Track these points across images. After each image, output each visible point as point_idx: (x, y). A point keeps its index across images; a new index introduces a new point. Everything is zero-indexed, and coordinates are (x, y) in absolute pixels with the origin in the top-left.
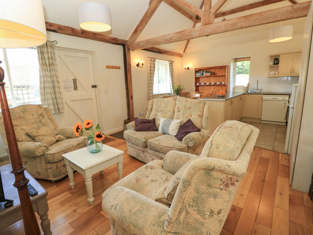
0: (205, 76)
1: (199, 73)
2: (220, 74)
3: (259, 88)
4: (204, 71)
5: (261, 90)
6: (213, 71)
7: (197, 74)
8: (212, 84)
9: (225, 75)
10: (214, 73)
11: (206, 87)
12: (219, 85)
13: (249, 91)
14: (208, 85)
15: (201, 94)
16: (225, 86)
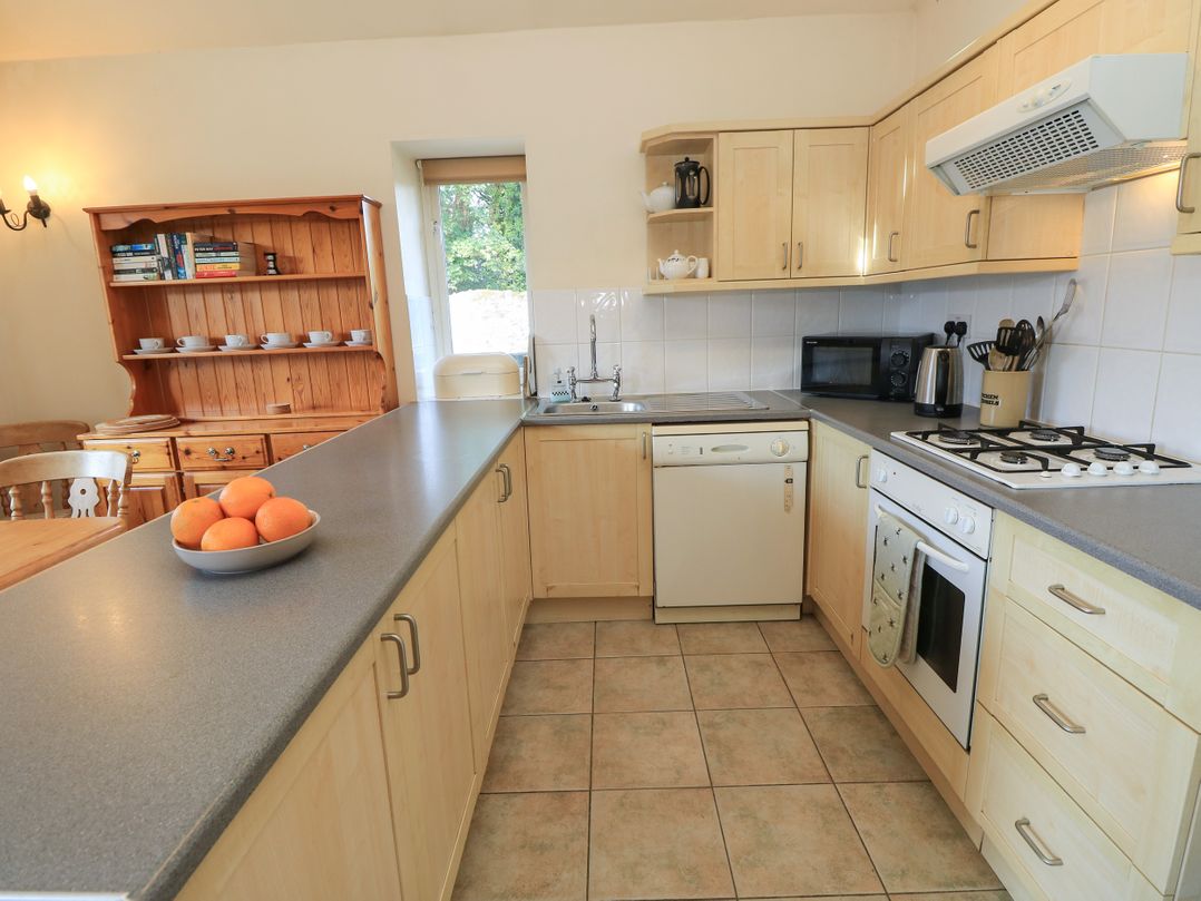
0: (198, 276)
1: (142, 253)
2: (328, 269)
3: (605, 369)
4: (183, 240)
5: (618, 381)
6: (264, 237)
7: (121, 263)
8: (268, 348)
9: (360, 274)
10: (274, 254)
11: (227, 371)
12: (326, 354)
13: (547, 395)
14: (239, 356)
15: (173, 439)
16: (373, 364)
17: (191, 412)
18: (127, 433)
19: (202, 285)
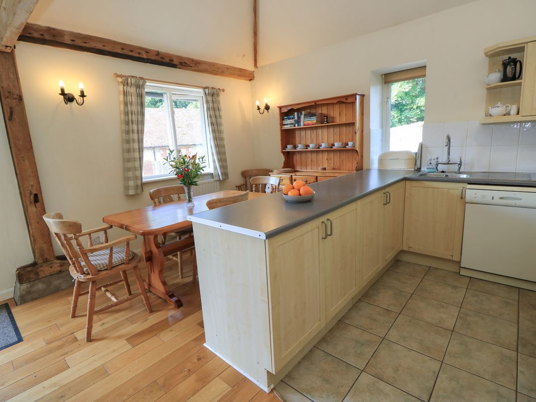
0: (304, 125)
1: (291, 119)
2: (343, 120)
4: (301, 113)
5: (460, 164)
6: (324, 111)
7: (285, 122)
8: (321, 148)
9: (353, 122)
10: (327, 117)
11: (309, 155)
12: (340, 150)
13: (424, 169)
14: (313, 151)
15: (292, 176)
16: (355, 154)
17: (298, 169)
18: (281, 173)
19: (305, 128)
